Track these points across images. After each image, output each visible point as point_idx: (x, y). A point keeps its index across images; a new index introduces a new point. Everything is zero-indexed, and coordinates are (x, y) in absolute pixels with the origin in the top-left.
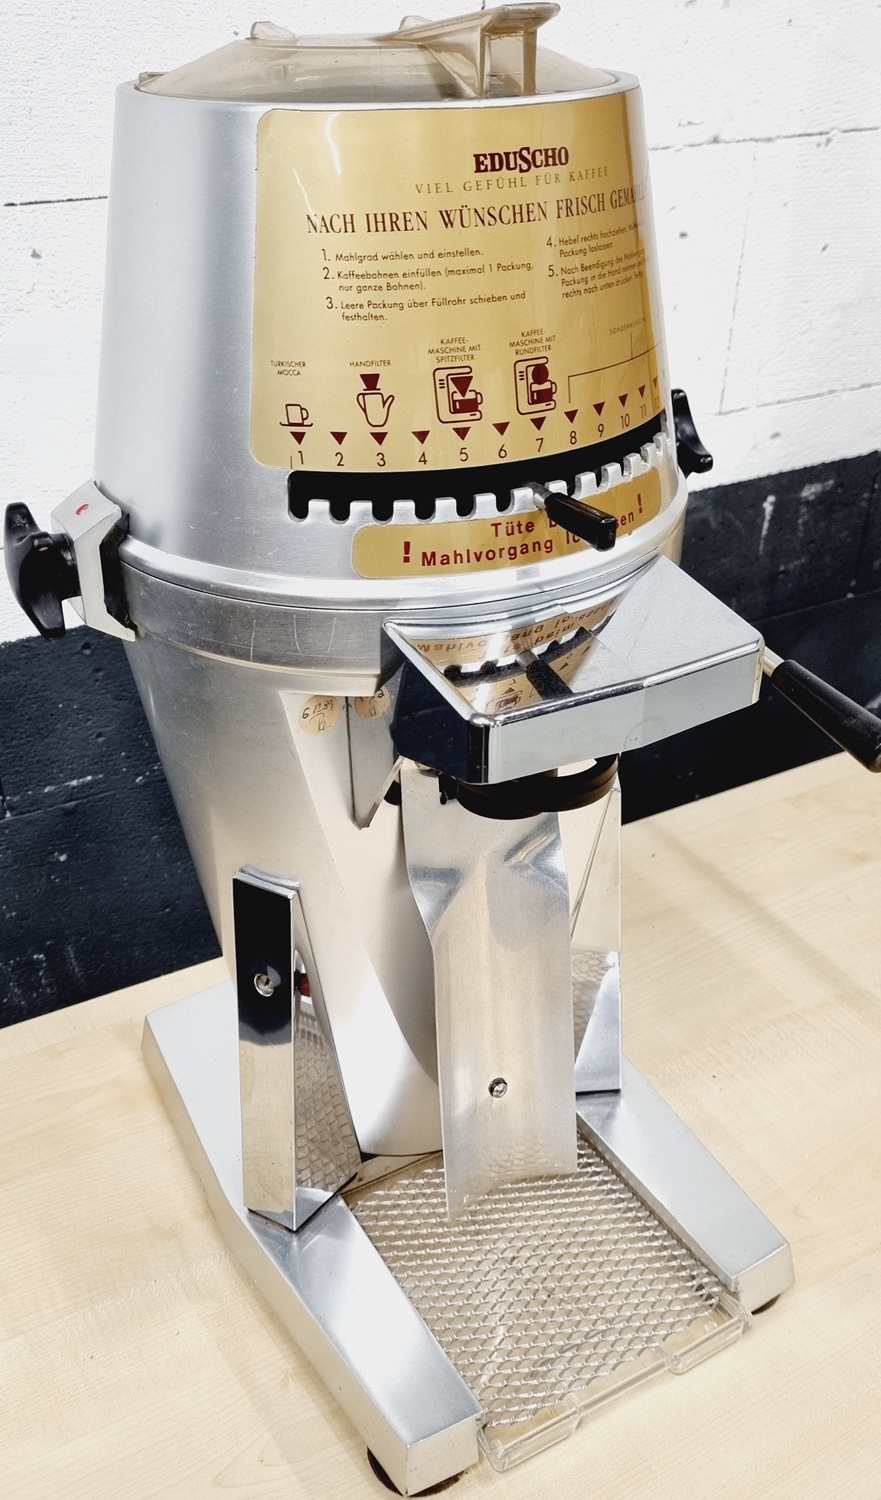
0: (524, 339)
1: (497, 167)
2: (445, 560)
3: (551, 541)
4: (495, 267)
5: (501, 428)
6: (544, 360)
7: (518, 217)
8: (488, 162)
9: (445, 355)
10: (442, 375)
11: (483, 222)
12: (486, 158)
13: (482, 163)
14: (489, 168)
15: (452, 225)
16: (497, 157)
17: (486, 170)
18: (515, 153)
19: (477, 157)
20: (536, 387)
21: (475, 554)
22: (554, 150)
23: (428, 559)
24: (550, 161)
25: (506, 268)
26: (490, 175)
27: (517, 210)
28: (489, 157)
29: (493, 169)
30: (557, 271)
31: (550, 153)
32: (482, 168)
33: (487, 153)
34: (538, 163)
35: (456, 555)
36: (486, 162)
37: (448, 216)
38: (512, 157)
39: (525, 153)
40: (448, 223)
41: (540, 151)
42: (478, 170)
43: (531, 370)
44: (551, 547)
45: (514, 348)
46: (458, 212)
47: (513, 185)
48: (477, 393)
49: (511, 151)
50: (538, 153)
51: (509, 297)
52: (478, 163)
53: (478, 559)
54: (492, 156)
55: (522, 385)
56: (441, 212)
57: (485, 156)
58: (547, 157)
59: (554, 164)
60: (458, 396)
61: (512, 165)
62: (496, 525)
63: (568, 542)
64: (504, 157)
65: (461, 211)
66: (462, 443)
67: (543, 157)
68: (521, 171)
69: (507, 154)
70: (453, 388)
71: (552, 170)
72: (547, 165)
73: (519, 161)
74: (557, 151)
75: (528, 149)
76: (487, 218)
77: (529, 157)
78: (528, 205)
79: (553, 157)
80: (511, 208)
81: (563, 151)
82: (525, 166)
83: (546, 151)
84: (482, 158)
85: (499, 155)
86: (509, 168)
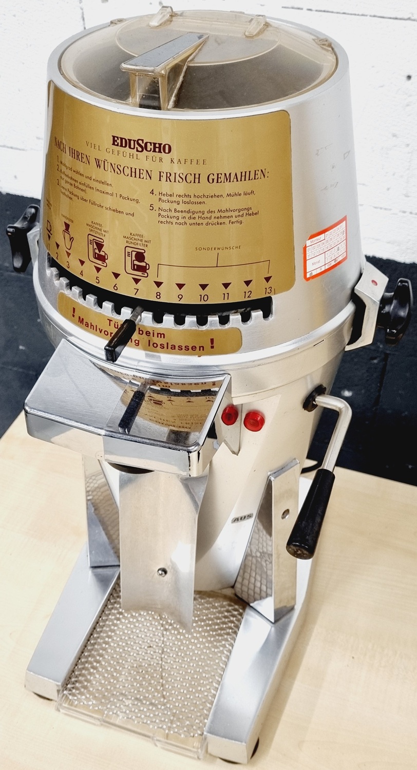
0: (131, 237)
1: (124, 145)
2: (87, 325)
3: (138, 341)
4: (118, 196)
5: (116, 275)
6: (143, 251)
7: (133, 174)
8: (119, 141)
9: (92, 229)
10: (91, 238)
11: (114, 171)
12: (118, 139)
13: (116, 141)
14: (120, 145)
15: (100, 167)
16: (124, 140)
17: (118, 145)
18: (134, 141)
19: (114, 137)
20: (136, 263)
21: (99, 329)
22: (160, 145)
23: (81, 321)
24: (157, 150)
25: (124, 198)
26: (119, 148)
27: (133, 170)
28: (119, 139)
29: (121, 146)
30: (156, 208)
31: (157, 145)
32: (116, 143)
33: (119, 137)
34: (149, 149)
35: (91, 325)
36: (118, 141)
37: (99, 162)
38: (132, 142)
39: (140, 142)
40: (99, 166)
41: (151, 143)
42: (114, 144)
43: (134, 254)
44: (138, 343)
45: (126, 240)
46: (103, 162)
47: (131, 157)
48: (105, 254)
49: (133, 139)
50: (149, 144)
51: (125, 213)
52: (114, 141)
53: (101, 332)
54: (122, 139)
55: (129, 259)
56: (96, 159)
57: (118, 138)
58: (155, 147)
59: (160, 151)
60: (97, 251)
61: (132, 147)
62: (110, 321)
63: (149, 346)
64: (128, 141)
65: (104, 162)
66: (98, 275)
67: (152, 147)
68: (137, 151)
69: (130, 140)
70: (95, 247)
71: (158, 155)
72: (154, 151)
73: (136, 146)
74: (162, 146)
75: (143, 140)
76: (116, 170)
77: (143, 145)
78: (140, 170)
79: (160, 148)
80: (130, 169)
81: (167, 146)
82: (140, 149)
83: (155, 144)
84: (116, 139)
85: (125, 139)
86: (130, 147)
